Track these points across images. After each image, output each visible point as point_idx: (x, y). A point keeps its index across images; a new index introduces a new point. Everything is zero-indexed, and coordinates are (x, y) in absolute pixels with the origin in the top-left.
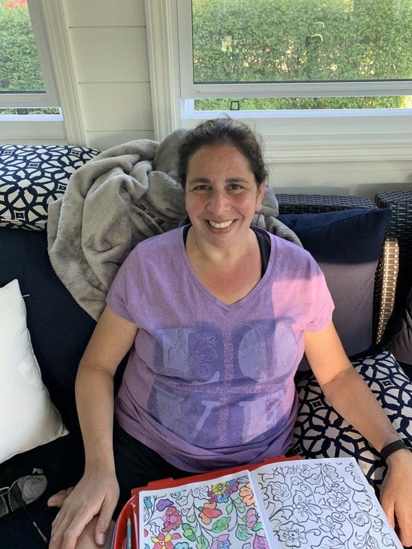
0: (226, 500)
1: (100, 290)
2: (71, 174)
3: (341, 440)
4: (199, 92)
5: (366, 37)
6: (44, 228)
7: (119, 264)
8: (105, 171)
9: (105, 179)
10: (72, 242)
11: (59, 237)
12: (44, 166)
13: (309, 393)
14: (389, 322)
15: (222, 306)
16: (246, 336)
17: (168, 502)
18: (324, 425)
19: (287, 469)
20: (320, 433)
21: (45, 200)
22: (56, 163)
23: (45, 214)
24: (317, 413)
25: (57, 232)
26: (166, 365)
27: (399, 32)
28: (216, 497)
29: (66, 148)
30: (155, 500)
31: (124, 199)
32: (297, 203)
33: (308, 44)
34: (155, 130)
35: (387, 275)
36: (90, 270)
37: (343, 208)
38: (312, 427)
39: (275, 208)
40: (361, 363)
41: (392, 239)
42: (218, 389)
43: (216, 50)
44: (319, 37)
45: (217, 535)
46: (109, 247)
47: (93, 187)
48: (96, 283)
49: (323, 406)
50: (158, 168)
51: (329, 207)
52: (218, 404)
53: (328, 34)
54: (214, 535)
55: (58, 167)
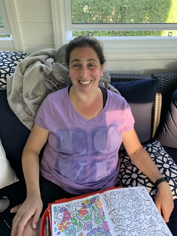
0: (90, 207)
1: (32, 116)
2: (17, 64)
3: (138, 179)
4: (74, 28)
5: (146, 7)
6: (5, 89)
7: (40, 104)
8: (33, 62)
9: (33, 66)
10: (18, 95)
11: (12, 93)
12: (4, 60)
13: (124, 159)
14: (158, 128)
15: (86, 120)
16: (97, 133)
17: (64, 209)
18: (131, 173)
19: (116, 192)
20: (129, 176)
21: (5, 76)
22: (10, 59)
23: (6, 82)
24: (127, 168)
25: (11, 90)
26: (62, 147)
27: (160, 5)
28: (85, 205)
29: (14, 52)
30: (59, 208)
31: (42, 75)
32: (118, 77)
33: (121, 9)
34: (55, 45)
35: (157, 108)
36: (27, 107)
37: (138, 79)
38: (126, 174)
39: (109, 79)
40: (146, 146)
41: (159, 92)
42: (86, 157)
43: (81, 12)
44: (126, 7)
45: (86, 222)
46: (35, 97)
47: (27, 70)
48: (30, 113)
49: (130, 165)
50: (57, 61)
51: (132, 79)
52: (86, 164)
53: (130, 5)
54: (85, 222)
55: (11, 61)
